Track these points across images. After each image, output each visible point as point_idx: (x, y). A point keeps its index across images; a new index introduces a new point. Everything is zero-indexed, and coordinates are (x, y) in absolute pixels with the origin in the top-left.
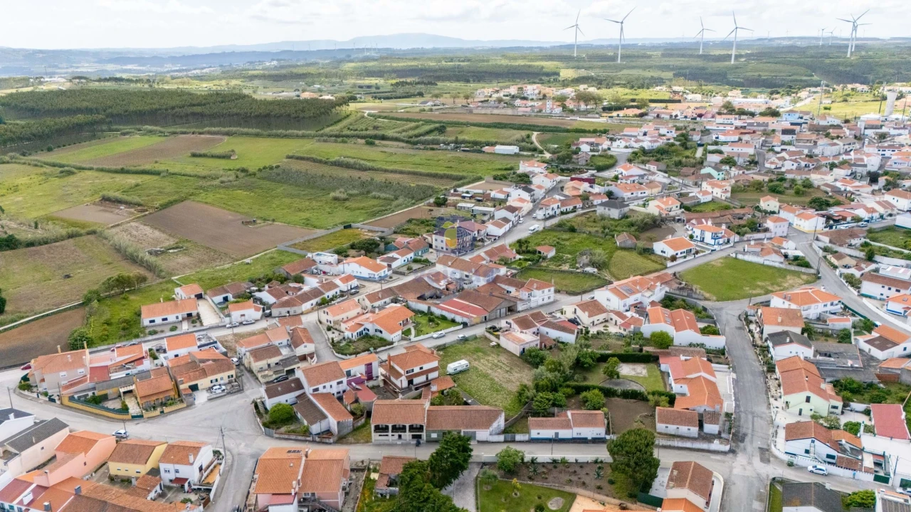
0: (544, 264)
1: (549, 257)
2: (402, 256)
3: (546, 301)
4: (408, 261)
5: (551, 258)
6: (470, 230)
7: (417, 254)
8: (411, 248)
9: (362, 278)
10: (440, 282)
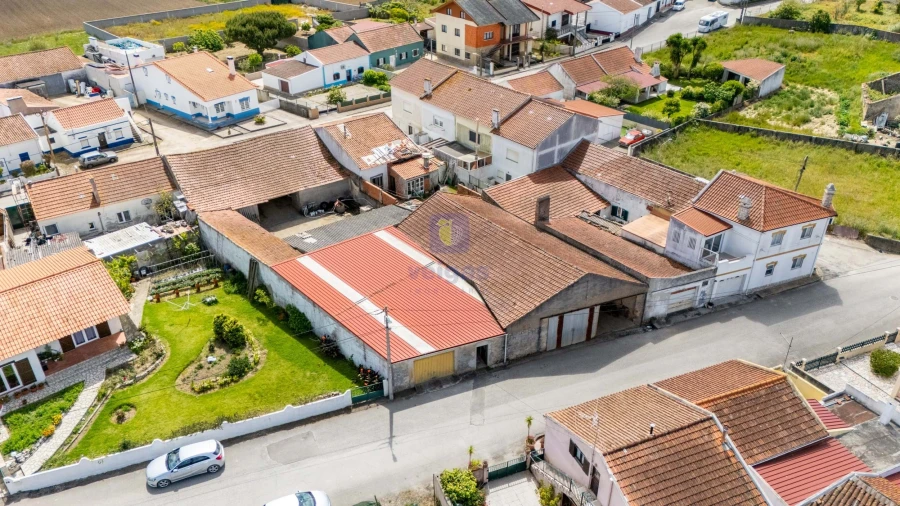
0: (749, 113)
1: (762, 92)
2: (327, 61)
3: (784, 273)
4: (349, 78)
5: (769, 96)
6: (540, 10)
7: (381, 60)
8: (365, 43)
9: (176, 117)
10: (369, 152)
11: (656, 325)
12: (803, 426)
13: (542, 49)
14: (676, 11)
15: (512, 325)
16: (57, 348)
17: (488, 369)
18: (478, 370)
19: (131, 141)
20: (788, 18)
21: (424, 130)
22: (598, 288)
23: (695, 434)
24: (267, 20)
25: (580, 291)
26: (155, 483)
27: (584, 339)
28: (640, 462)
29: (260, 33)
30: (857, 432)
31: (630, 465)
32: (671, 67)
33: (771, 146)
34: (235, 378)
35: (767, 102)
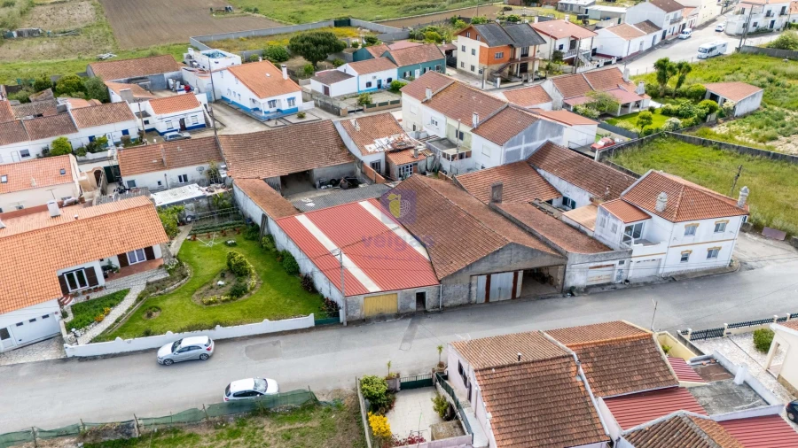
0: (721, 130)
1: (738, 112)
2: (362, 72)
3: (698, 262)
4: (379, 86)
5: (744, 116)
6: (549, 35)
7: (408, 73)
8: (395, 59)
9: (241, 110)
10: (372, 142)
11: (574, 293)
12: (657, 375)
13: (548, 68)
14: (682, 39)
15: (446, 278)
16: (116, 263)
17: (426, 312)
18: (417, 312)
19: (203, 126)
20: (784, 49)
21: (424, 129)
22: (521, 255)
23: (555, 366)
24: (321, 38)
25: (505, 256)
26: (162, 360)
27: (510, 297)
28: (504, 380)
29: (315, 48)
30: (709, 387)
31: (494, 381)
32: (658, 87)
33: (731, 158)
34: (234, 297)
35: (741, 120)
